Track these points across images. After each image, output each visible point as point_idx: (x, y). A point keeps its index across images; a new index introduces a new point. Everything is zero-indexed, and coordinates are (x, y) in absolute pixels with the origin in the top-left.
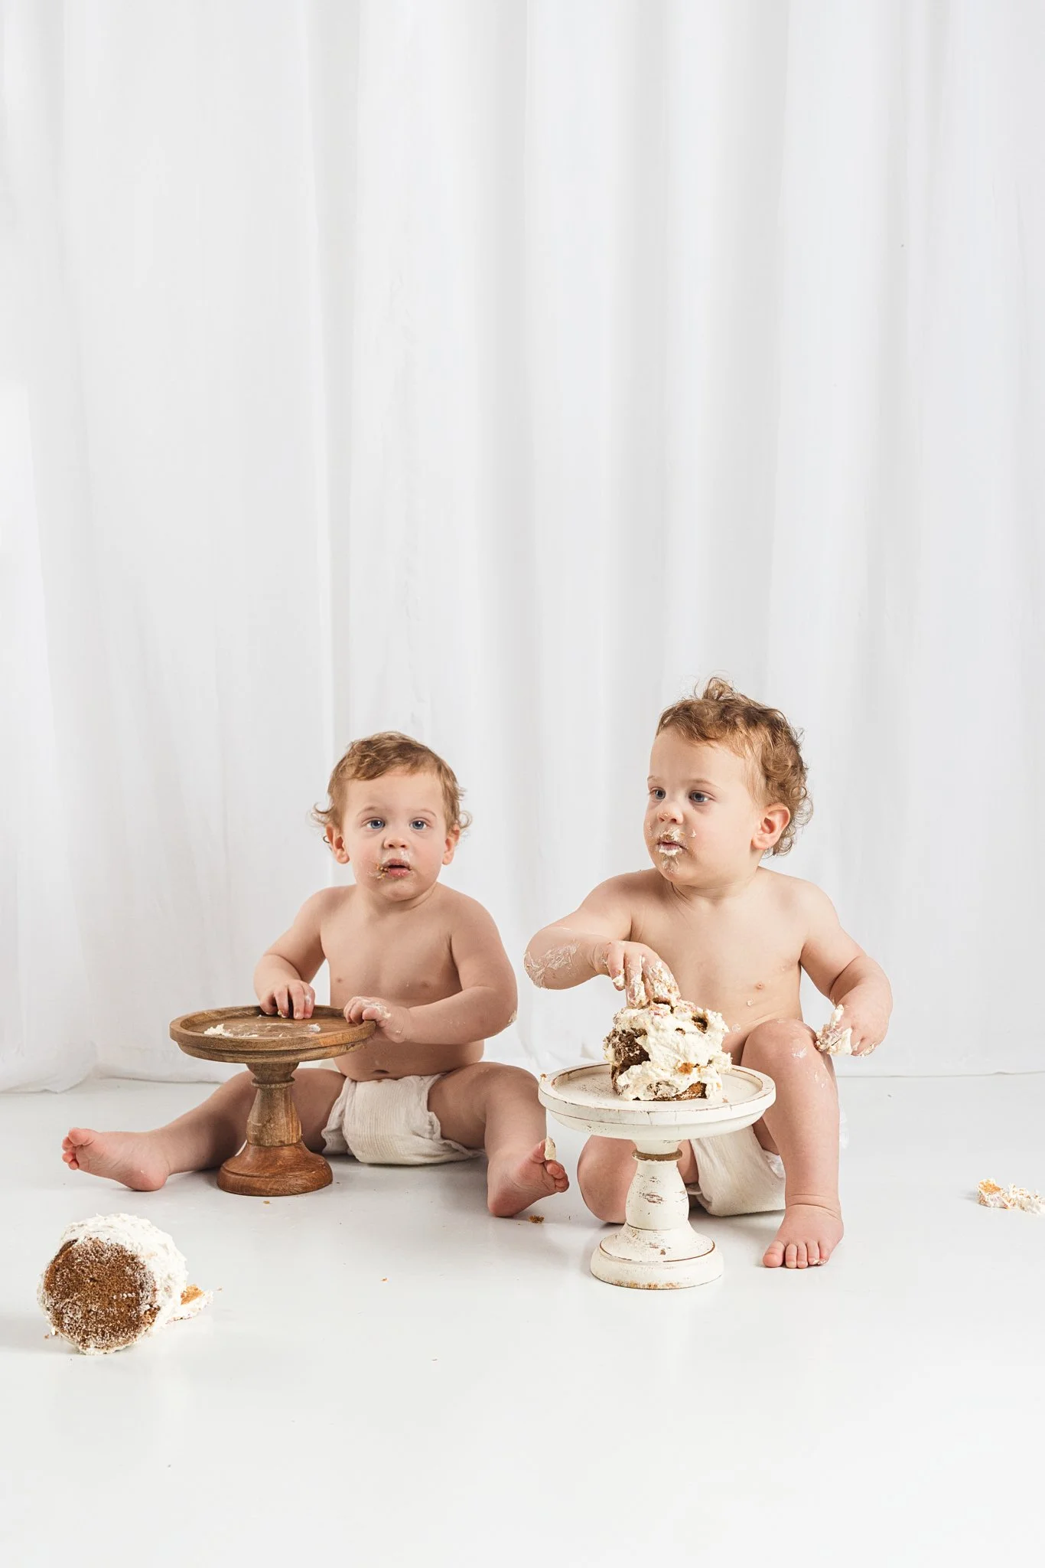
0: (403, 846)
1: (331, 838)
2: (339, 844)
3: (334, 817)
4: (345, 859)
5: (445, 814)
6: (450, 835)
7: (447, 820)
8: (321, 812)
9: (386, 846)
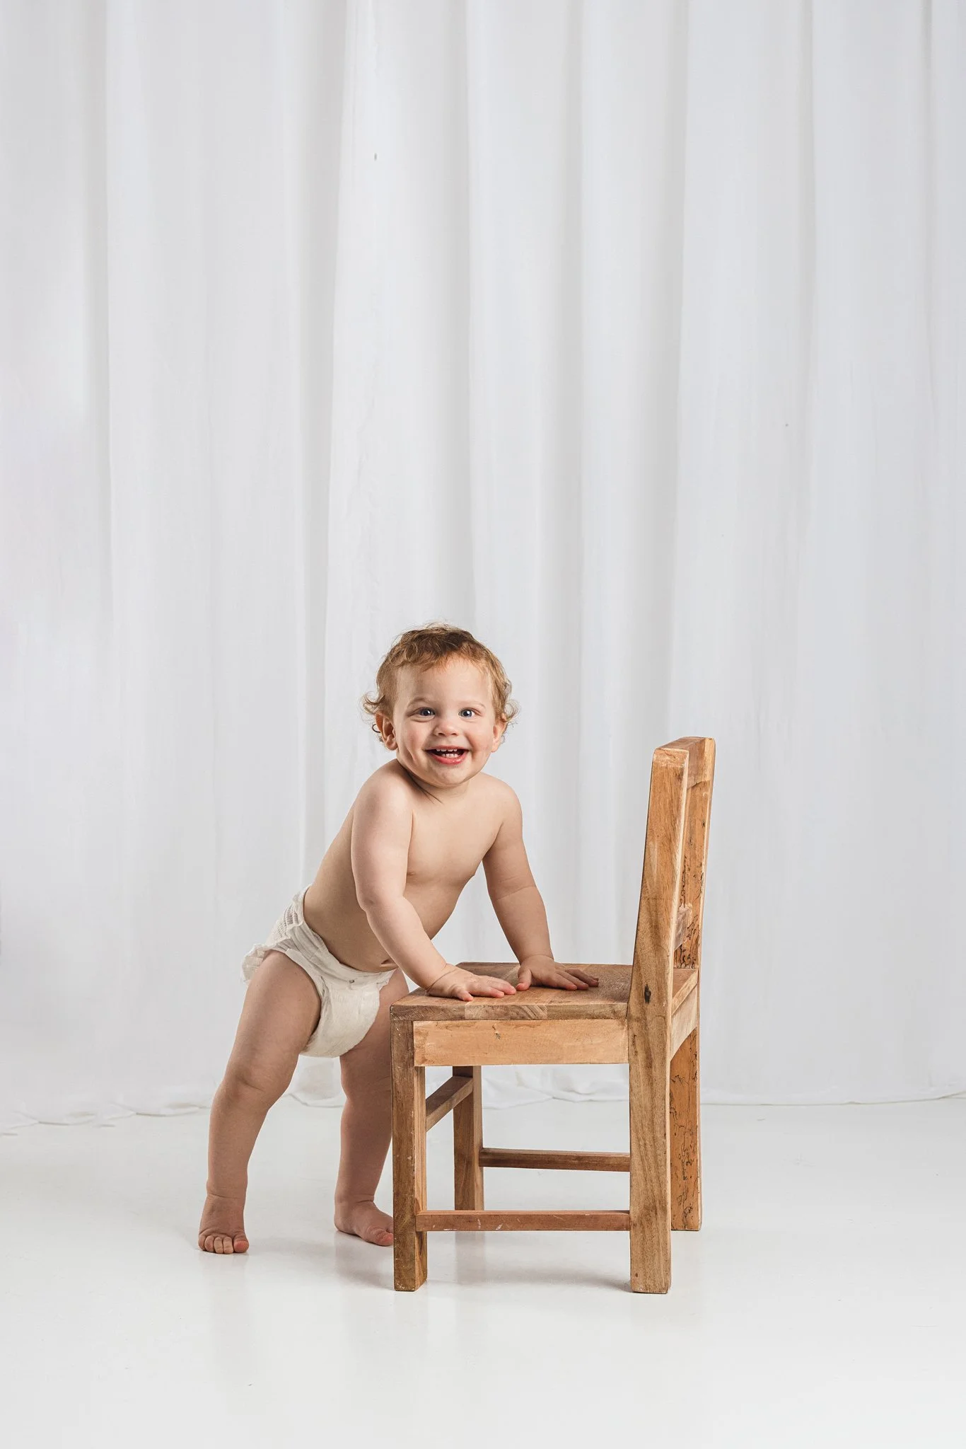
0: (454, 734)
1: (380, 726)
2: (389, 731)
3: (384, 706)
4: (394, 745)
5: (494, 702)
6: (497, 723)
7: (496, 708)
8: (372, 703)
9: (437, 734)
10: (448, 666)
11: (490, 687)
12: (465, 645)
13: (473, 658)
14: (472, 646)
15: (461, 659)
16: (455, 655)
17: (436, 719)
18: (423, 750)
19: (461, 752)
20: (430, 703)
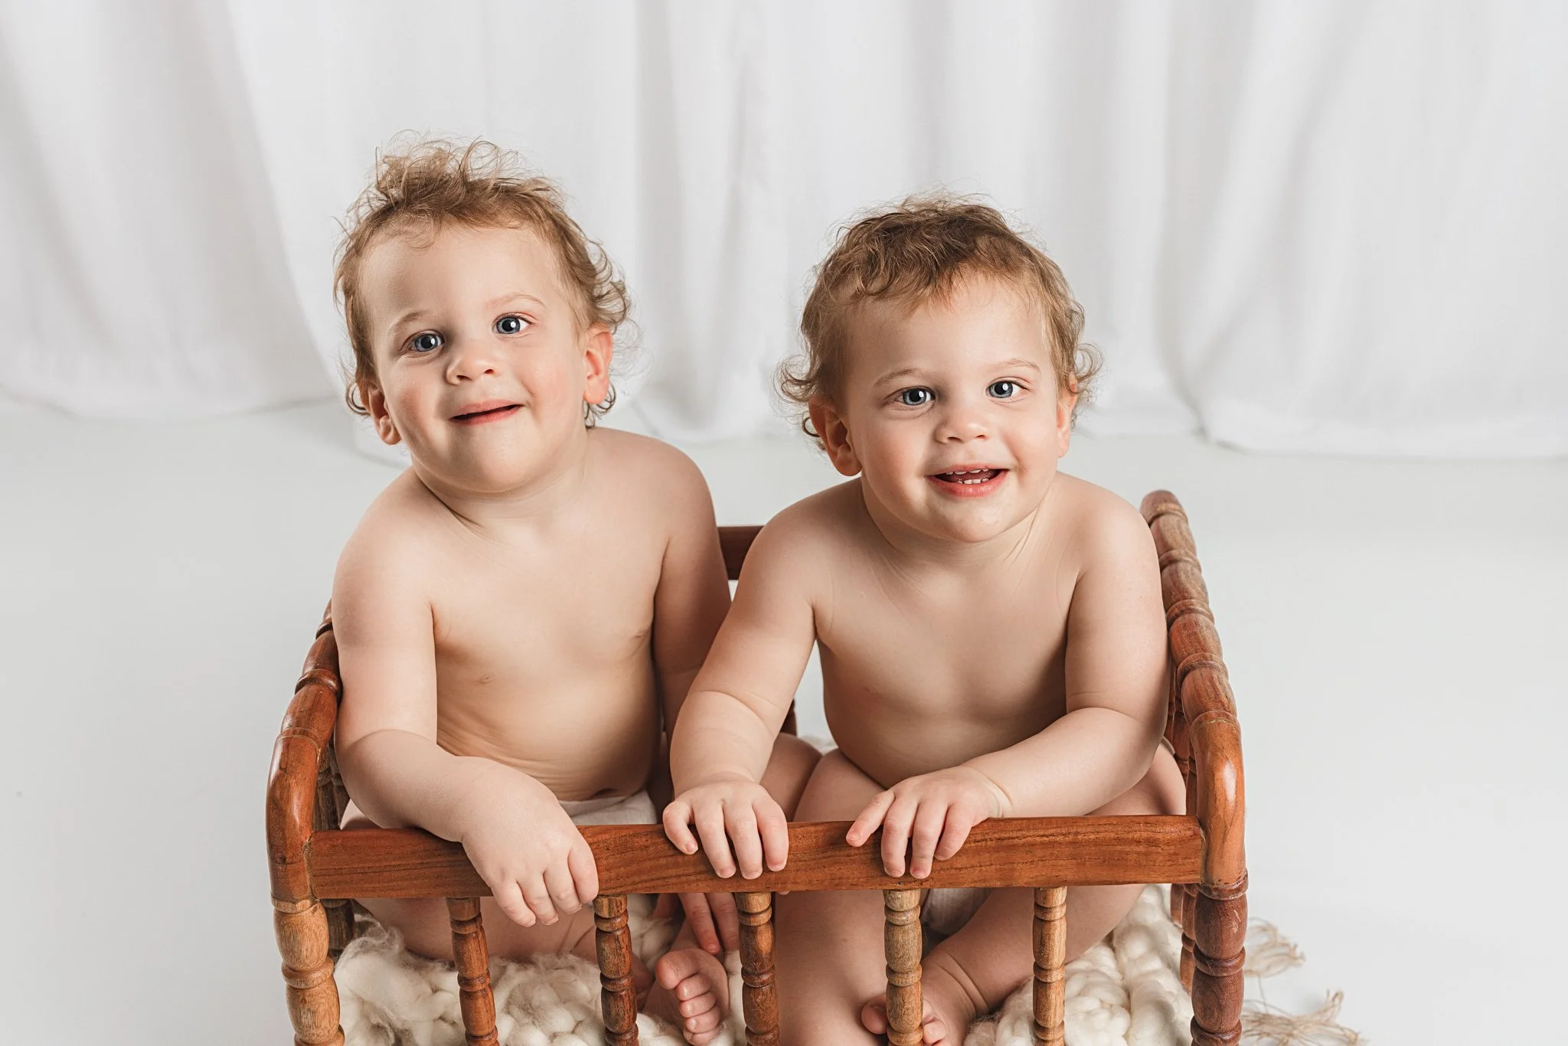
0: (981, 438)
1: (820, 424)
3: (827, 386)
5: (1054, 358)
6: (1060, 397)
7: (1057, 367)
8: (799, 382)
9: (945, 441)
10: (955, 296)
11: (1044, 327)
12: (982, 242)
13: (1004, 269)
14: (998, 242)
15: (980, 277)
16: (966, 268)
17: (938, 407)
18: (919, 476)
19: (996, 473)
20: (925, 376)
